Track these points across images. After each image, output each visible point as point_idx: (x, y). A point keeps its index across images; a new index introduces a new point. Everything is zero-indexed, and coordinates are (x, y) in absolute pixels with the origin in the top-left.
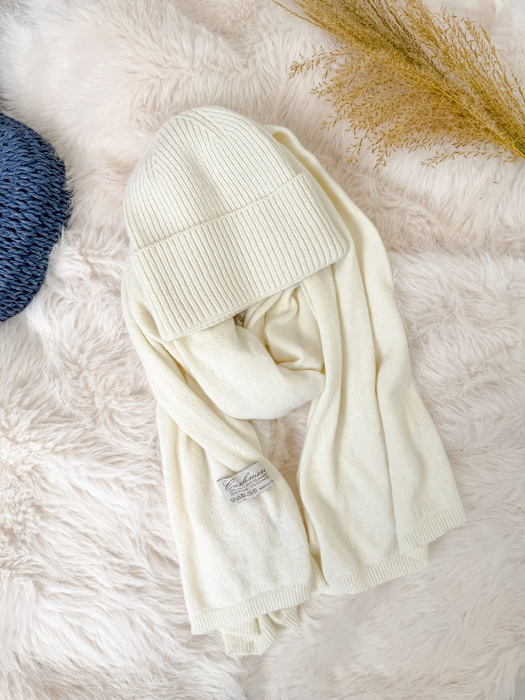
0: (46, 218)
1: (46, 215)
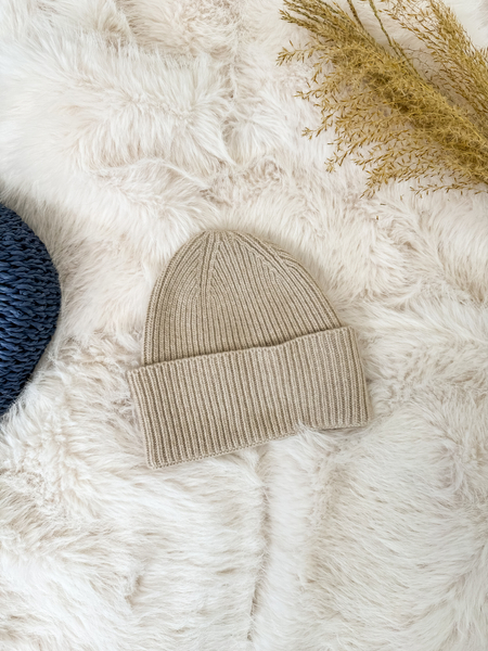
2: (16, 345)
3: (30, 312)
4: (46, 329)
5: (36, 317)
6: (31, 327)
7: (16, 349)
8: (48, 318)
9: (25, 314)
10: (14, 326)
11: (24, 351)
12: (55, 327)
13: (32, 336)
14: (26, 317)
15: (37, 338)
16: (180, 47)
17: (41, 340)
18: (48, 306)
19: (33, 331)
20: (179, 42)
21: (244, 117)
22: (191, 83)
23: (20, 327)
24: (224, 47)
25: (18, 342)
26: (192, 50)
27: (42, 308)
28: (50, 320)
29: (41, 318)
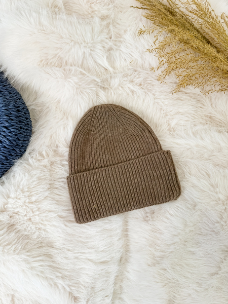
0: (10, 157)
1: (11, 155)
2: (4, 156)
3: (14, 143)
4: (21, 151)
5: (17, 145)
6: (14, 150)
7: (4, 158)
8: (23, 146)
9: (12, 143)
10: (5, 147)
11: (7, 160)
12: (25, 151)
13: (13, 154)
14: (12, 145)
15: (15, 155)
16: (87, 15)
17: (17, 156)
18: (24, 141)
19: (14, 151)
20: (86, 13)
21: (117, 47)
22: (91, 31)
23: (8, 149)
24: (107, 16)
25: (5, 155)
26: (92, 17)
27: (21, 142)
28: (24, 148)
29: (19, 146)
